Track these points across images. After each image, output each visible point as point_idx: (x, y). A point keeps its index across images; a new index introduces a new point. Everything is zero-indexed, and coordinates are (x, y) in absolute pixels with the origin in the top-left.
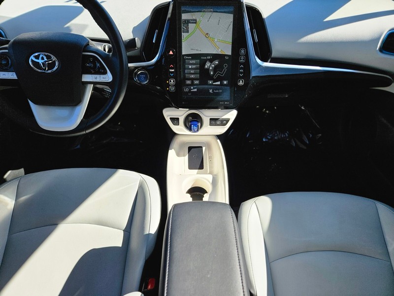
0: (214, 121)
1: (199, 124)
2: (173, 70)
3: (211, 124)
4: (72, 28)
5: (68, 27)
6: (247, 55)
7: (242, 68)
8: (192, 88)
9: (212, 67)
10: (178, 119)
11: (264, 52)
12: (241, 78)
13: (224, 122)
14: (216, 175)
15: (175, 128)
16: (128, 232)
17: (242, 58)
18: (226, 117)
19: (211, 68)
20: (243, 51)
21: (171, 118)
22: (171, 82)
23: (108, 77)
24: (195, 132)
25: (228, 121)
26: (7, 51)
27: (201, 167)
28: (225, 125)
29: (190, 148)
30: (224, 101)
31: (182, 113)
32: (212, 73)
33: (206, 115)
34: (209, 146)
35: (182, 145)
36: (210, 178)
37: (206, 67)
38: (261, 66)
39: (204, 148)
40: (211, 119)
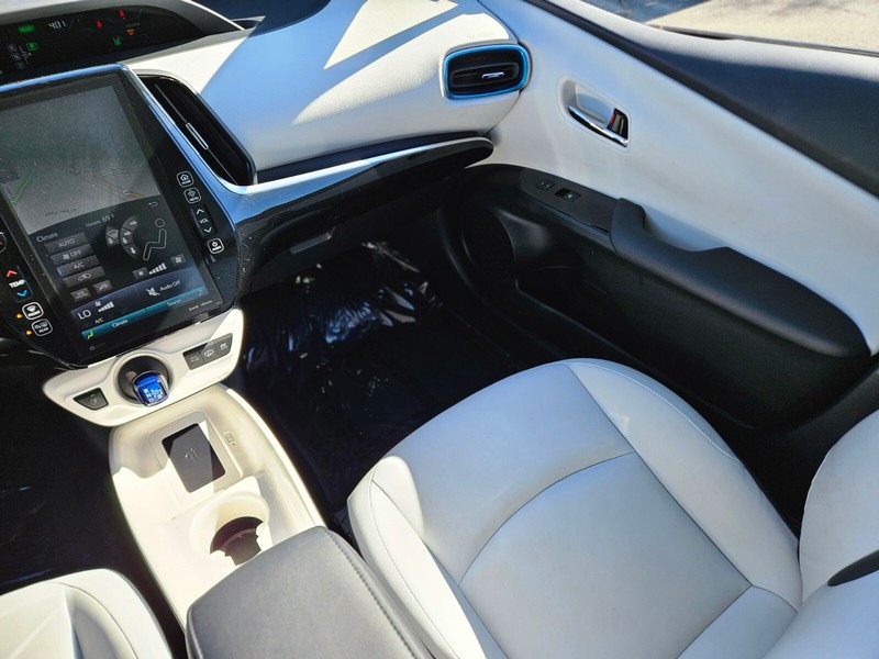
0: (195, 356)
1: (162, 379)
2: (21, 282)
3: (192, 366)
6: (199, 183)
7: (200, 217)
8: (98, 304)
9: (127, 237)
10: (98, 392)
11: (237, 166)
12: (211, 236)
13: (225, 343)
14: (261, 472)
15: (99, 417)
17: (191, 193)
18: (220, 332)
19: (125, 241)
20: (185, 179)
21: (76, 399)
22: (28, 312)
24: (160, 401)
25: (228, 340)
27: (218, 470)
28: (227, 351)
29: (168, 443)
30: (198, 301)
31: (103, 374)
32: (134, 251)
33: (169, 349)
34: (212, 415)
35: (144, 444)
36: (251, 484)
37: (111, 241)
38: (242, 199)
39: (203, 426)
40: (185, 354)
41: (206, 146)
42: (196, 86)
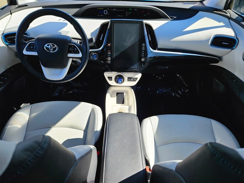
0: (130, 79)
1: (122, 80)
3: (128, 80)
4: (62, 33)
5: (60, 32)
6: (146, 47)
7: (143, 53)
10: (112, 77)
11: (154, 45)
12: (143, 57)
13: (135, 80)
14: (130, 106)
15: (110, 82)
16: (86, 131)
17: (143, 48)
18: (136, 77)
20: (144, 45)
21: (108, 77)
22: (108, 59)
23: (80, 55)
24: (120, 83)
25: (137, 79)
26: (34, 42)
27: (123, 103)
28: (135, 81)
29: (117, 94)
30: (135, 69)
31: (113, 74)
33: (126, 75)
34: (127, 92)
35: (113, 92)
36: (128, 107)
38: (152, 52)
39: (125, 94)
40: (128, 78)
41: (150, 40)
42: (154, 28)
